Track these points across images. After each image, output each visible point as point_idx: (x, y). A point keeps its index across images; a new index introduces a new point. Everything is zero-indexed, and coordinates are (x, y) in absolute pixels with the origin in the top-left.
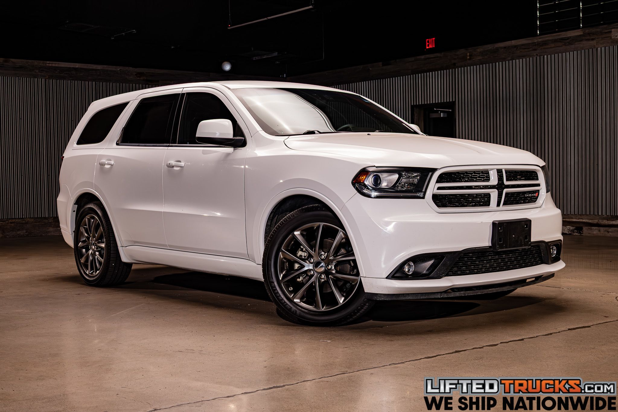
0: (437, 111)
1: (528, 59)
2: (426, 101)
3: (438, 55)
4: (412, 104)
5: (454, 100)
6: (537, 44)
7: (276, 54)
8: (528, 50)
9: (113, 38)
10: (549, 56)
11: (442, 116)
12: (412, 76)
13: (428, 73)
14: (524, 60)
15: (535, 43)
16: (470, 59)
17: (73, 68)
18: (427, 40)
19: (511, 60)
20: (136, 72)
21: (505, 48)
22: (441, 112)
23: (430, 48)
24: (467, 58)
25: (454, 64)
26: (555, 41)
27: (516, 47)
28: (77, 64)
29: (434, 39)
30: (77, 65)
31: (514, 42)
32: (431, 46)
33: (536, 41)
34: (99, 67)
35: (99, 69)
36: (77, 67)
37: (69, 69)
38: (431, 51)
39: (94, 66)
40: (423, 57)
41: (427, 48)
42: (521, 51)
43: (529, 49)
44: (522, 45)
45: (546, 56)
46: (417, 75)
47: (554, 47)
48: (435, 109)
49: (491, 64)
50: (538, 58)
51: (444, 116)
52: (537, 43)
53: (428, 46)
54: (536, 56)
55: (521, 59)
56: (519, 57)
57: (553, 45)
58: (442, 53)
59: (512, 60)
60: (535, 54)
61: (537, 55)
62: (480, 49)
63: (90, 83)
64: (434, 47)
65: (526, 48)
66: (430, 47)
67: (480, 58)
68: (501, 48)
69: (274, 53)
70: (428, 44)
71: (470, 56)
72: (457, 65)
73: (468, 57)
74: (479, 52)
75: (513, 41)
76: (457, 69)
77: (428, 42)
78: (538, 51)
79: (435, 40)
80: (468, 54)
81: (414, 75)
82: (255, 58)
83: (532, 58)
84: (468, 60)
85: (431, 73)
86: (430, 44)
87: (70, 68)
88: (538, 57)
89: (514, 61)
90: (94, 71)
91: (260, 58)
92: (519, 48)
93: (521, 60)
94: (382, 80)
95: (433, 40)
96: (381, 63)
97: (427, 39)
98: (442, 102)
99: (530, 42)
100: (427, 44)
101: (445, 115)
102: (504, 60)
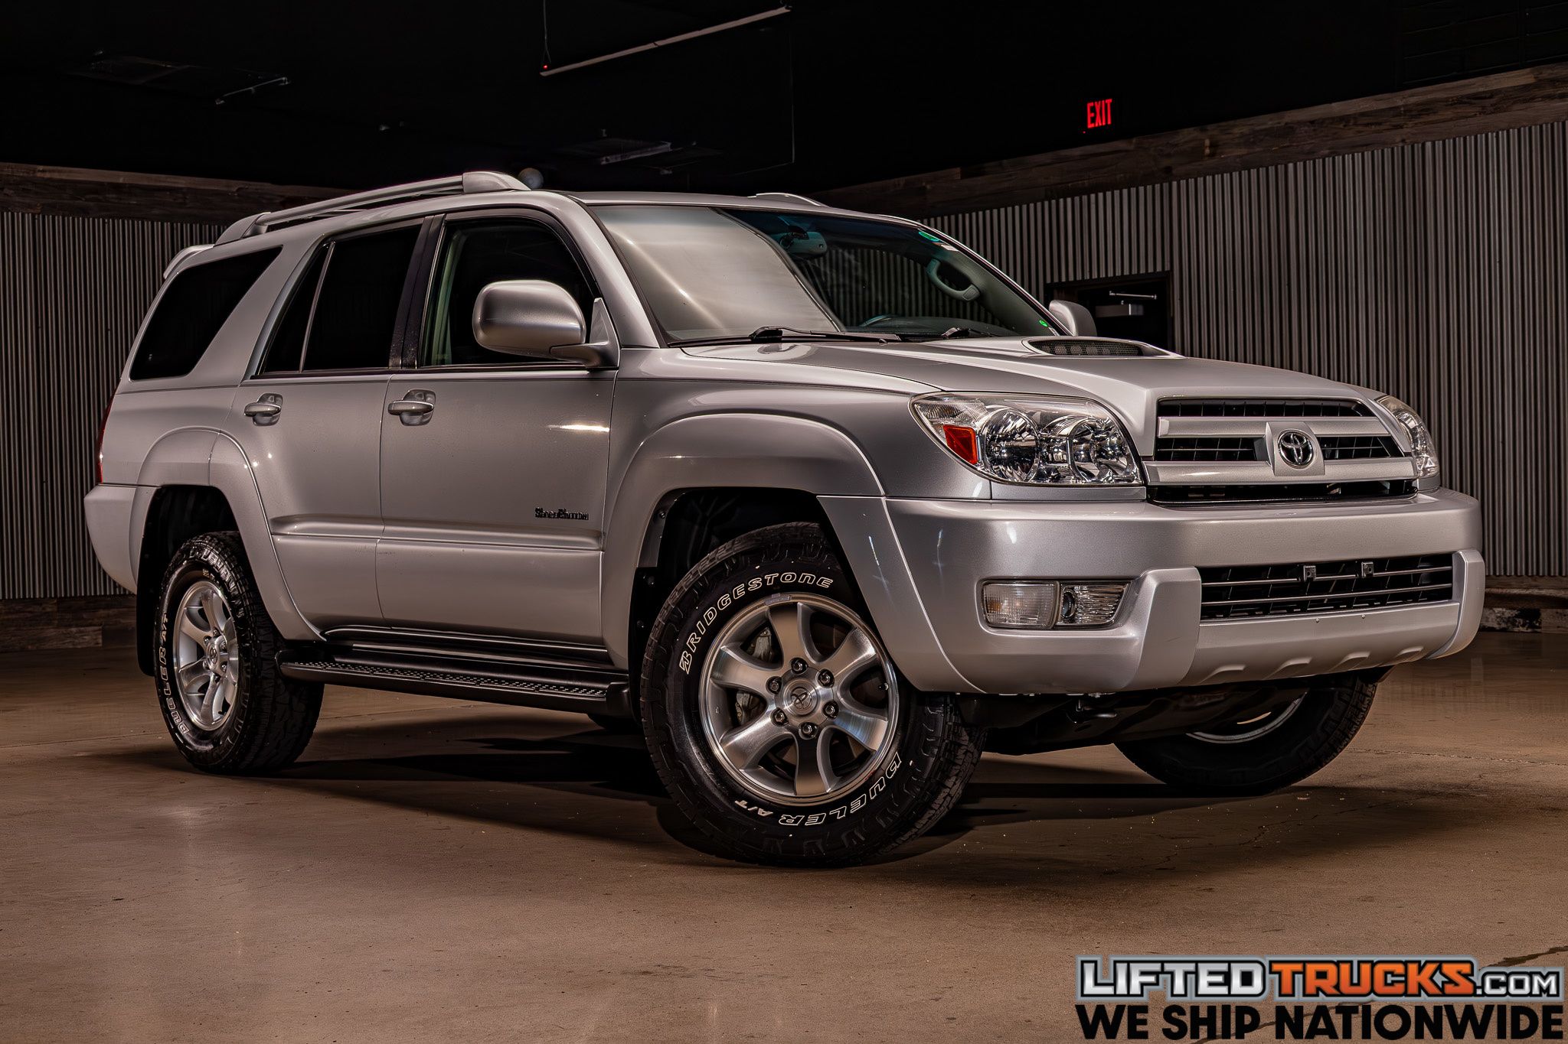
0: (1116, 301)
1: (1378, 153)
2: (1088, 273)
3: (1121, 145)
4: (1049, 281)
5: (1167, 268)
6: (1404, 111)
7: (666, 147)
8: (1378, 128)
9: (222, 102)
10: (1439, 144)
11: (1130, 314)
12: (1046, 203)
13: (1093, 196)
14: (1368, 155)
15: (1398, 107)
16: (1212, 155)
17: (109, 183)
18: (1090, 105)
19: (1329, 156)
20: (282, 196)
21: (1312, 122)
22: (1128, 301)
23: (1099, 127)
24: (1204, 151)
25: (1168, 170)
26: (1460, 101)
27: (1344, 119)
28: (121, 173)
29: (1109, 101)
30: (122, 177)
31: (1337, 108)
32: (1102, 122)
33: (1400, 103)
34: (182, 182)
35: (181, 188)
36: (121, 181)
37: (98, 188)
38: (1100, 135)
39: (169, 180)
40: (1077, 152)
41: (1090, 126)
42: (1359, 132)
43: (1380, 124)
44: (1363, 114)
45: (1429, 145)
46: (1061, 200)
47: (1451, 120)
48: (1112, 294)
49: (1272, 169)
50: (1408, 149)
51: (1136, 314)
52: (1402, 109)
53: (1093, 120)
54: (1401, 145)
55: (1358, 152)
56: (1353, 148)
57: (1449, 114)
58: (1134, 140)
59: (1333, 154)
60: (1398, 139)
61: (1403, 141)
62: (1241, 128)
63: (158, 225)
64: (1109, 123)
65: (1372, 124)
66: (1099, 123)
67: (1243, 151)
68: (1301, 123)
69: (664, 144)
70: (1093, 115)
71: (1212, 146)
72: (1174, 172)
73: (1207, 151)
74: (1238, 136)
75: (1333, 104)
76: (1175, 183)
77: (1093, 110)
78: (1405, 130)
79: (1111, 104)
80: (1207, 142)
81: (1054, 202)
82: (607, 160)
83: (1390, 150)
84: (1207, 158)
85: (1101, 195)
86: (1099, 115)
87: (102, 184)
88: (1406, 147)
89: (1339, 159)
90: (168, 193)
91: (619, 160)
92: (1352, 122)
93: (1358, 156)
94: (960, 216)
95: (1106, 105)
96: (958, 170)
97: (1090, 102)
98: (1133, 273)
99: (1383, 105)
100: (1090, 115)
101: (1138, 310)
102: (1310, 155)
